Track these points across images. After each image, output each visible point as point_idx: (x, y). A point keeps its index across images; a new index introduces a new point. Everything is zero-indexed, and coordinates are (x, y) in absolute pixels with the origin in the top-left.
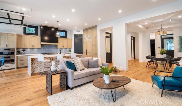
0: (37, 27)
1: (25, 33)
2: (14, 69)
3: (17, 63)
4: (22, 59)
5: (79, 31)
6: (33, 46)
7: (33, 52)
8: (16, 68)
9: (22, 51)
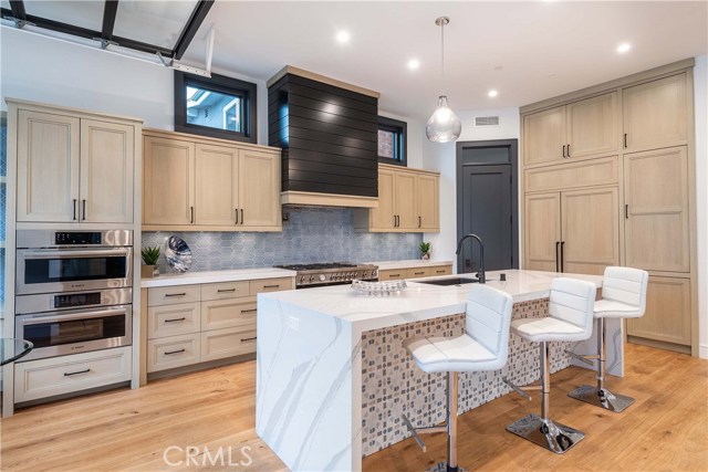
0: (254, 86)
1: (182, 123)
2: (126, 386)
3: (146, 340)
4: (174, 308)
5: (495, 120)
6: (239, 216)
7: (233, 255)
8: (136, 384)
9: (170, 253)
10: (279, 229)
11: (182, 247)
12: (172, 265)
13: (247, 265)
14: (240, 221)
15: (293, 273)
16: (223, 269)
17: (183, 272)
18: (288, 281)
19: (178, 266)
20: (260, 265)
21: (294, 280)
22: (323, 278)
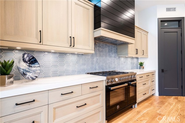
6: (72, 41)
9: (24, 66)
10: (93, 52)
11: (33, 61)
12: (24, 74)
13: (73, 73)
14: (72, 45)
15: (104, 78)
16: (59, 76)
17: (33, 79)
18: (101, 83)
19: (29, 75)
20: (79, 73)
21: (104, 82)
22: (117, 80)
